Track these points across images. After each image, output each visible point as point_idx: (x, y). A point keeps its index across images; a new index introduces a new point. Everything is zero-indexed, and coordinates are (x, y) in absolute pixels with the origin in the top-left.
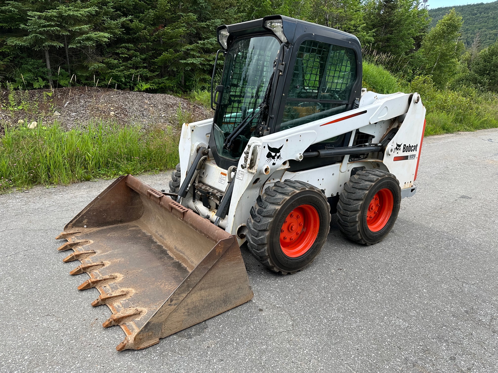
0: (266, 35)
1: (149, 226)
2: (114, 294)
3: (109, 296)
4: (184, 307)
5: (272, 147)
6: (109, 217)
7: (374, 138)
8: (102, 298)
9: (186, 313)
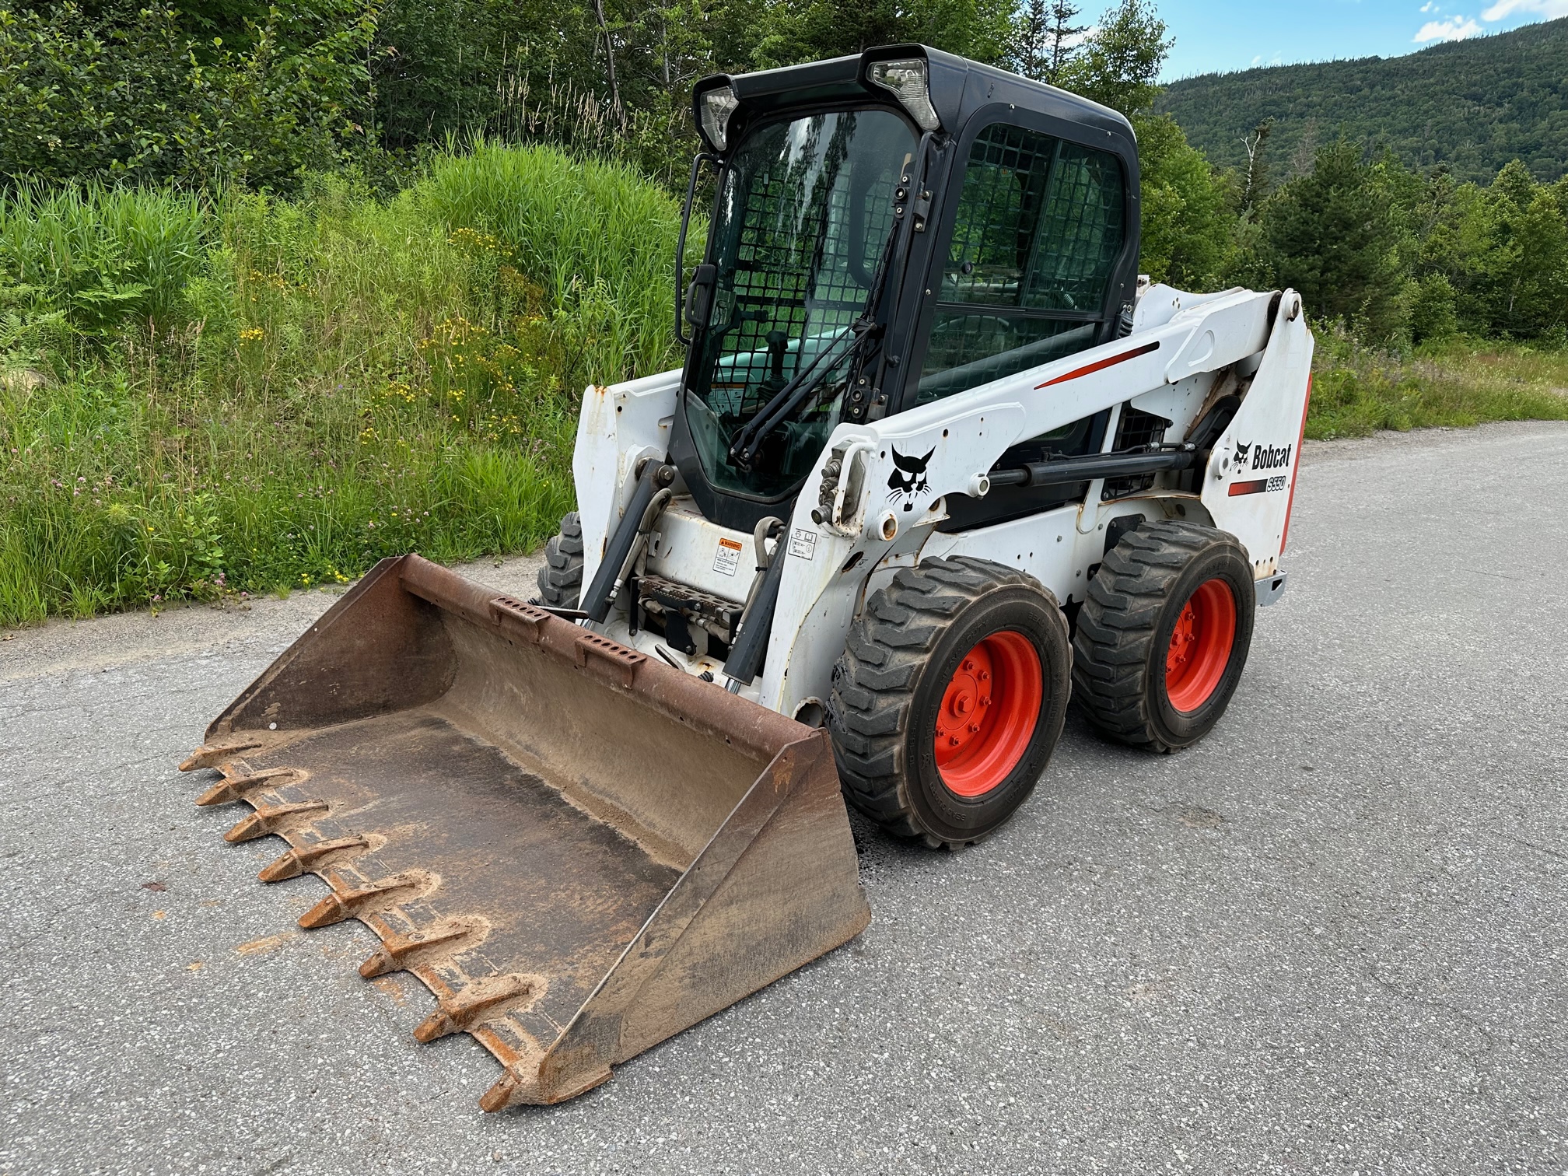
0: (864, 107)
1: (482, 719)
2: (429, 935)
3: (412, 941)
4: (682, 962)
5: (904, 453)
6: (348, 692)
7: (1169, 426)
8: (394, 949)
9: (687, 981)
